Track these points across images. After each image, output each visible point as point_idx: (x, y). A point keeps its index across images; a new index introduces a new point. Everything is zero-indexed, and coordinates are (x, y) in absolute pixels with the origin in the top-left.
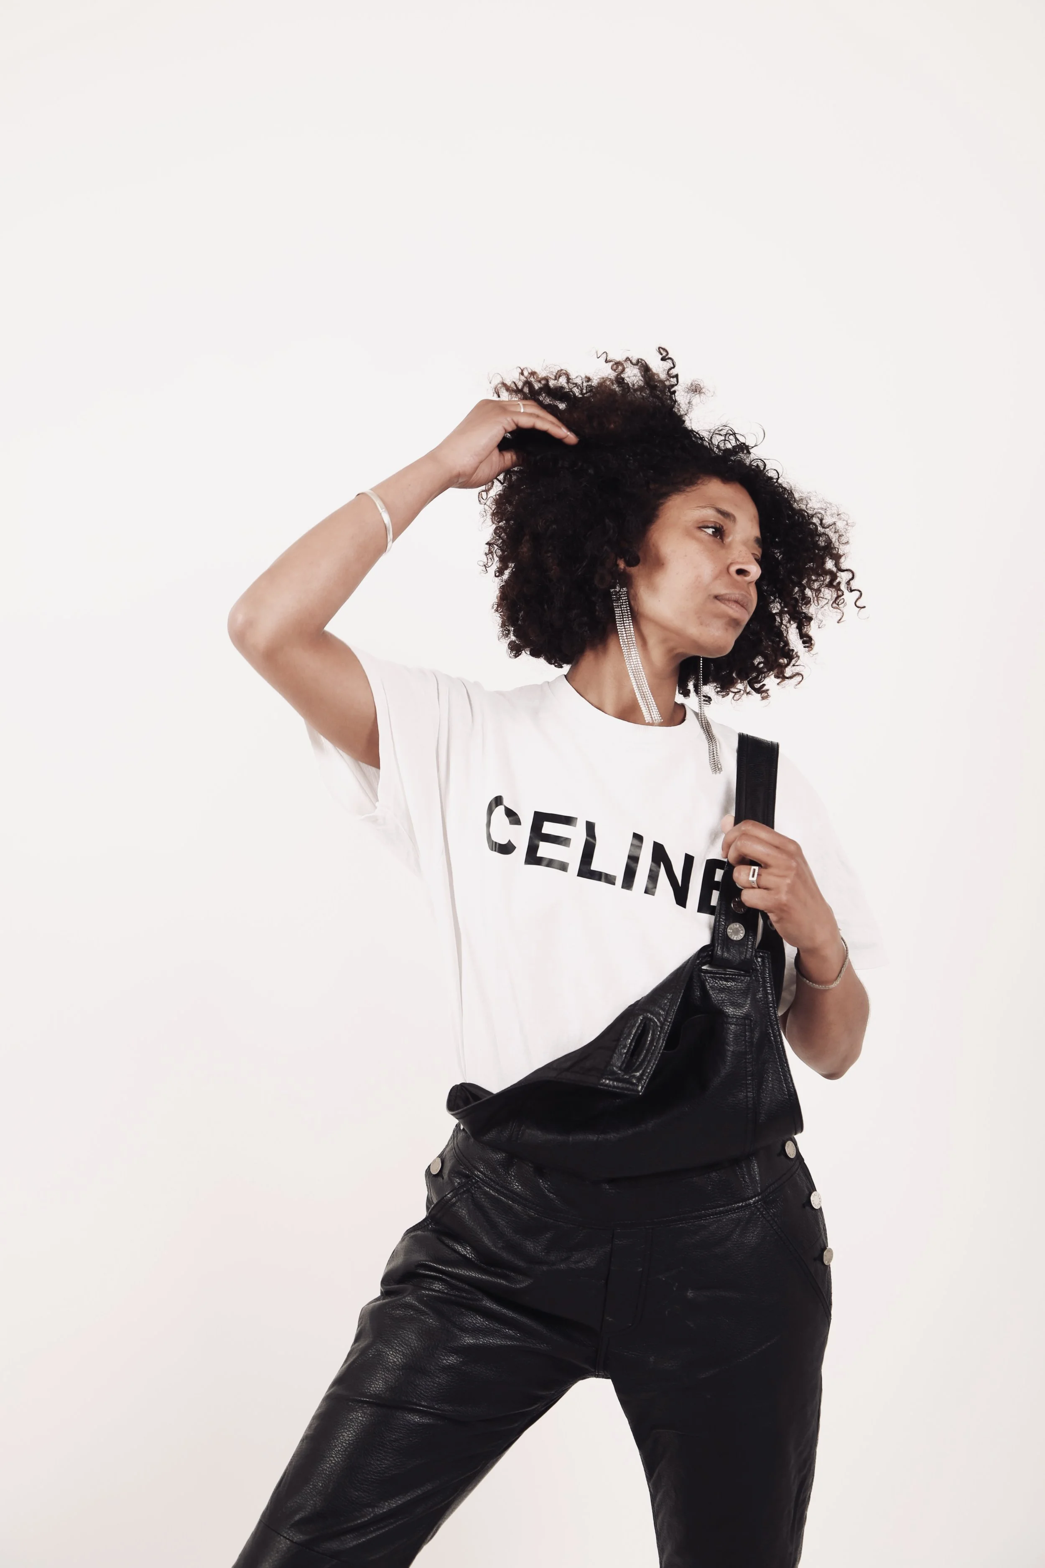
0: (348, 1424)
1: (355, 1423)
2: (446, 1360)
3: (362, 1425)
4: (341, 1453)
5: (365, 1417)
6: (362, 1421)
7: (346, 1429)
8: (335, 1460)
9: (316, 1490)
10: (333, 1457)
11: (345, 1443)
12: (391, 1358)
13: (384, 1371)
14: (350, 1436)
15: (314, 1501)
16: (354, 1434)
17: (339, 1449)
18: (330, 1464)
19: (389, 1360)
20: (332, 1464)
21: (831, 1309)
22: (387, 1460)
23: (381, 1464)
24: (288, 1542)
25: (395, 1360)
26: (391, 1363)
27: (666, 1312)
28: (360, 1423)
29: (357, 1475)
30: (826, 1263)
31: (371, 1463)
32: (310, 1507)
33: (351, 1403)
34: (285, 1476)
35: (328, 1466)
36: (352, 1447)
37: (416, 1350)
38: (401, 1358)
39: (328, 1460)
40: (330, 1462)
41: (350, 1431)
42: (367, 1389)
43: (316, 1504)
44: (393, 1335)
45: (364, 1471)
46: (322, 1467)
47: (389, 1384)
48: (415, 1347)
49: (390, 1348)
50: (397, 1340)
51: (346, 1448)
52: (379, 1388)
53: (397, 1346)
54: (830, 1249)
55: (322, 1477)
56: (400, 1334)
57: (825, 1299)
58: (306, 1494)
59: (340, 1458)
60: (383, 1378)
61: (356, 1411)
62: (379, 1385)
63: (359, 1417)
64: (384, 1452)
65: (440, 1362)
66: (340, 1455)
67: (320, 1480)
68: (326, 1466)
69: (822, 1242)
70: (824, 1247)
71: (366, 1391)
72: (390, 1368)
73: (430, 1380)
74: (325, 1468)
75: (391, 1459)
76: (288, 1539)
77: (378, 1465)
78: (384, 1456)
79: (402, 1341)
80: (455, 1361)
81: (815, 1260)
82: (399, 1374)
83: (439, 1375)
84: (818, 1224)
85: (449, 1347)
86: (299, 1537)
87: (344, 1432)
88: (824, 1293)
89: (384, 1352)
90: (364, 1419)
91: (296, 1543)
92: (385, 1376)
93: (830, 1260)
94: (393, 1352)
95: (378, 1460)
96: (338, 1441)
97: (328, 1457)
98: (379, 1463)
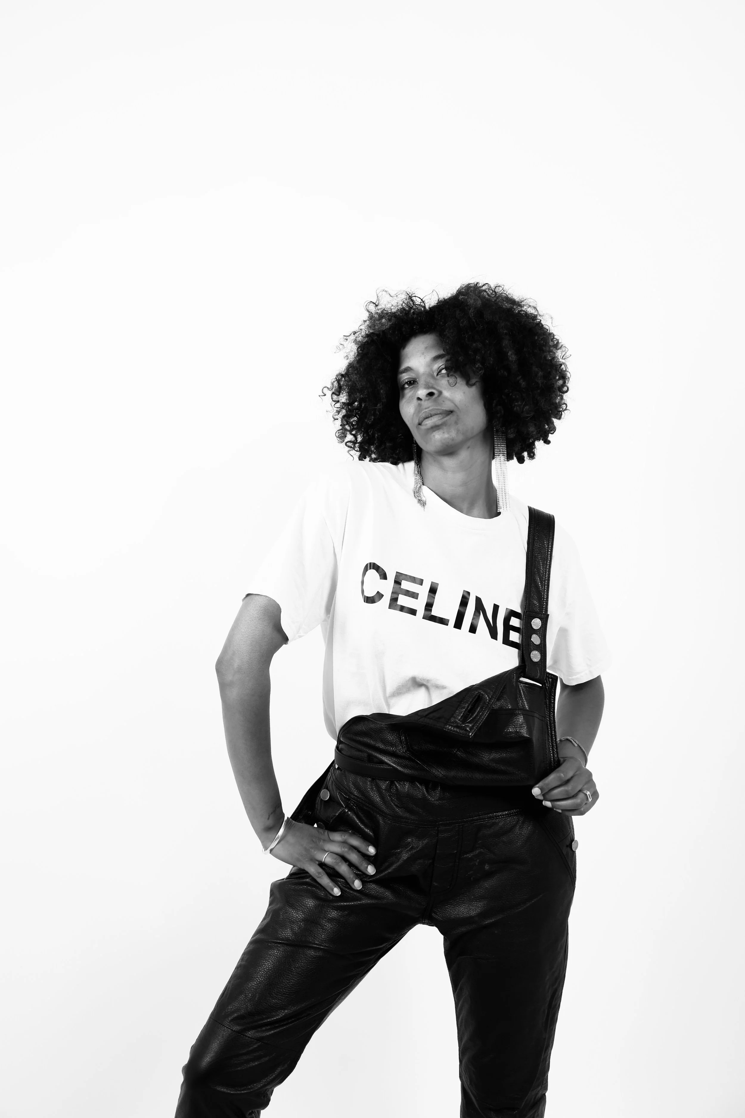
0: (268, 957)
1: (272, 957)
2: (330, 914)
3: (277, 957)
4: (263, 975)
5: (279, 953)
6: (277, 955)
7: (267, 960)
8: (260, 980)
9: (248, 999)
10: (259, 978)
11: (266, 969)
12: (294, 914)
13: (290, 923)
14: (270, 964)
15: (246, 1005)
16: (272, 963)
17: (262, 973)
18: (256, 982)
19: (293, 916)
20: (258, 982)
21: (575, 881)
22: (293, 980)
23: (289, 983)
24: (230, 1030)
25: (297, 915)
26: (295, 917)
27: (472, 878)
28: (276, 956)
29: (274, 989)
30: (574, 849)
31: (283, 982)
32: (244, 1009)
33: (270, 944)
34: (227, 990)
35: (255, 983)
36: (270, 971)
37: (310, 908)
38: (301, 914)
39: (255, 979)
40: (256, 981)
41: (269, 961)
42: (280, 935)
43: (247, 1007)
44: (296, 900)
45: (278, 986)
46: (251, 984)
47: (294, 931)
48: (310, 907)
49: (294, 908)
50: (298, 903)
51: (267, 972)
52: (287, 934)
53: (298, 907)
54: (576, 841)
55: (252, 990)
56: (300, 899)
57: (572, 873)
58: (241, 1001)
59: (263, 978)
60: (290, 928)
61: (272, 949)
62: (288, 932)
63: (276, 953)
64: (292, 975)
65: (326, 916)
66: (264, 976)
67: (251, 992)
68: (254, 983)
69: (571, 836)
70: (572, 840)
71: (279, 936)
72: (295, 921)
73: (320, 927)
74: (254, 984)
75: (296, 979)
76: (230, 1029)
77: (287, 983)
78: (291, 977)
79: (301, 904)
80: (336, 915)
81: (567, 846)
82: (301, 924)
83: (326, 924)
84: (569, 824)
85: (332, 906)
86: (237, 1028)
87: (265, 962)
88: (571, 869)
89: (290, 911)
90: (278, 954)
91: (234, 1031)
92: (291, 926)
93: (576, 848)
94: (296, 911)
95: (287, 980)
96: (261, 968)
97: (255, 978)
98: (288, 981)
